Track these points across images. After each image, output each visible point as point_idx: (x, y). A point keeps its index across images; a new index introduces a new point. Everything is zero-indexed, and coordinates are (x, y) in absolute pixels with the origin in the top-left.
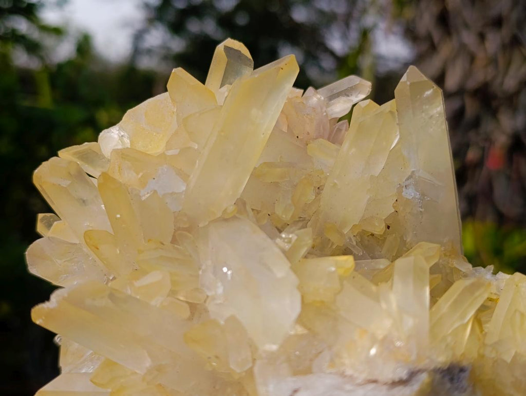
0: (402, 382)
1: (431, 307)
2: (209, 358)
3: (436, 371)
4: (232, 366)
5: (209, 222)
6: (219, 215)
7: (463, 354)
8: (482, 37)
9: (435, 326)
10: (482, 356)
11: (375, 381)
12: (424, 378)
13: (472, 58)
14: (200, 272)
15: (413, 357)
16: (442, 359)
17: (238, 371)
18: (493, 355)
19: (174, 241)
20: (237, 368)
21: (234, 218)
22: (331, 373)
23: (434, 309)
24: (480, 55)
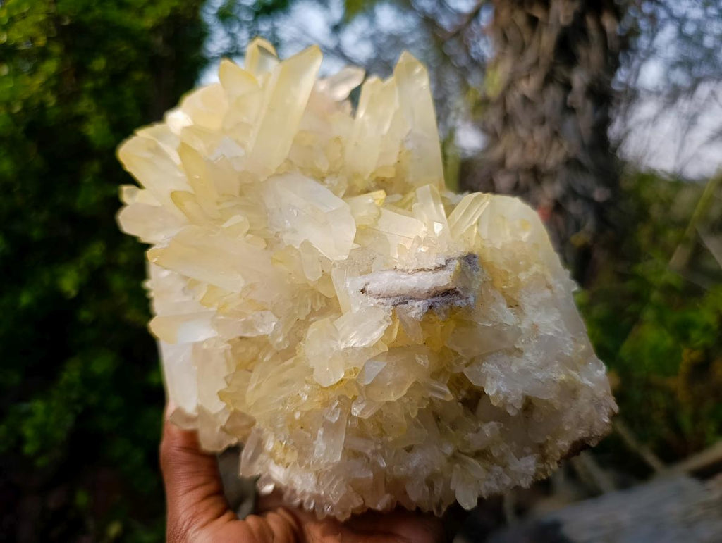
0: (442, 267)
1: (447, 216)
2: (291, 274)
3: (460, 258)
4: (309, 278)
5: (268, 178)
6: (274, 171)
7: (474, 246)
8: (531, 132)
9: (453, 229)
10: (483, 247)
11: (423, 270)
12: (456, 263)
13: (525, 145)
14: (268, 215)
15: (446, 250)
16: (462, 250)
17: (313, 280)
18: (490, 246)
19: (241, 194)
20: (312, 277)
21: (286, 173)
22: (386, 270)
23: (450, 217)
24: (530, 143)
